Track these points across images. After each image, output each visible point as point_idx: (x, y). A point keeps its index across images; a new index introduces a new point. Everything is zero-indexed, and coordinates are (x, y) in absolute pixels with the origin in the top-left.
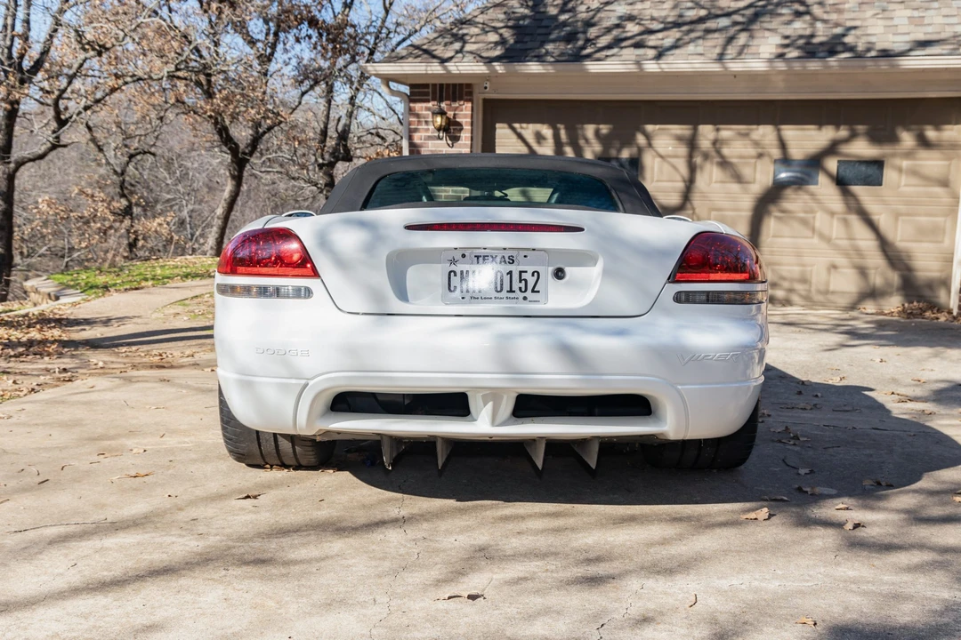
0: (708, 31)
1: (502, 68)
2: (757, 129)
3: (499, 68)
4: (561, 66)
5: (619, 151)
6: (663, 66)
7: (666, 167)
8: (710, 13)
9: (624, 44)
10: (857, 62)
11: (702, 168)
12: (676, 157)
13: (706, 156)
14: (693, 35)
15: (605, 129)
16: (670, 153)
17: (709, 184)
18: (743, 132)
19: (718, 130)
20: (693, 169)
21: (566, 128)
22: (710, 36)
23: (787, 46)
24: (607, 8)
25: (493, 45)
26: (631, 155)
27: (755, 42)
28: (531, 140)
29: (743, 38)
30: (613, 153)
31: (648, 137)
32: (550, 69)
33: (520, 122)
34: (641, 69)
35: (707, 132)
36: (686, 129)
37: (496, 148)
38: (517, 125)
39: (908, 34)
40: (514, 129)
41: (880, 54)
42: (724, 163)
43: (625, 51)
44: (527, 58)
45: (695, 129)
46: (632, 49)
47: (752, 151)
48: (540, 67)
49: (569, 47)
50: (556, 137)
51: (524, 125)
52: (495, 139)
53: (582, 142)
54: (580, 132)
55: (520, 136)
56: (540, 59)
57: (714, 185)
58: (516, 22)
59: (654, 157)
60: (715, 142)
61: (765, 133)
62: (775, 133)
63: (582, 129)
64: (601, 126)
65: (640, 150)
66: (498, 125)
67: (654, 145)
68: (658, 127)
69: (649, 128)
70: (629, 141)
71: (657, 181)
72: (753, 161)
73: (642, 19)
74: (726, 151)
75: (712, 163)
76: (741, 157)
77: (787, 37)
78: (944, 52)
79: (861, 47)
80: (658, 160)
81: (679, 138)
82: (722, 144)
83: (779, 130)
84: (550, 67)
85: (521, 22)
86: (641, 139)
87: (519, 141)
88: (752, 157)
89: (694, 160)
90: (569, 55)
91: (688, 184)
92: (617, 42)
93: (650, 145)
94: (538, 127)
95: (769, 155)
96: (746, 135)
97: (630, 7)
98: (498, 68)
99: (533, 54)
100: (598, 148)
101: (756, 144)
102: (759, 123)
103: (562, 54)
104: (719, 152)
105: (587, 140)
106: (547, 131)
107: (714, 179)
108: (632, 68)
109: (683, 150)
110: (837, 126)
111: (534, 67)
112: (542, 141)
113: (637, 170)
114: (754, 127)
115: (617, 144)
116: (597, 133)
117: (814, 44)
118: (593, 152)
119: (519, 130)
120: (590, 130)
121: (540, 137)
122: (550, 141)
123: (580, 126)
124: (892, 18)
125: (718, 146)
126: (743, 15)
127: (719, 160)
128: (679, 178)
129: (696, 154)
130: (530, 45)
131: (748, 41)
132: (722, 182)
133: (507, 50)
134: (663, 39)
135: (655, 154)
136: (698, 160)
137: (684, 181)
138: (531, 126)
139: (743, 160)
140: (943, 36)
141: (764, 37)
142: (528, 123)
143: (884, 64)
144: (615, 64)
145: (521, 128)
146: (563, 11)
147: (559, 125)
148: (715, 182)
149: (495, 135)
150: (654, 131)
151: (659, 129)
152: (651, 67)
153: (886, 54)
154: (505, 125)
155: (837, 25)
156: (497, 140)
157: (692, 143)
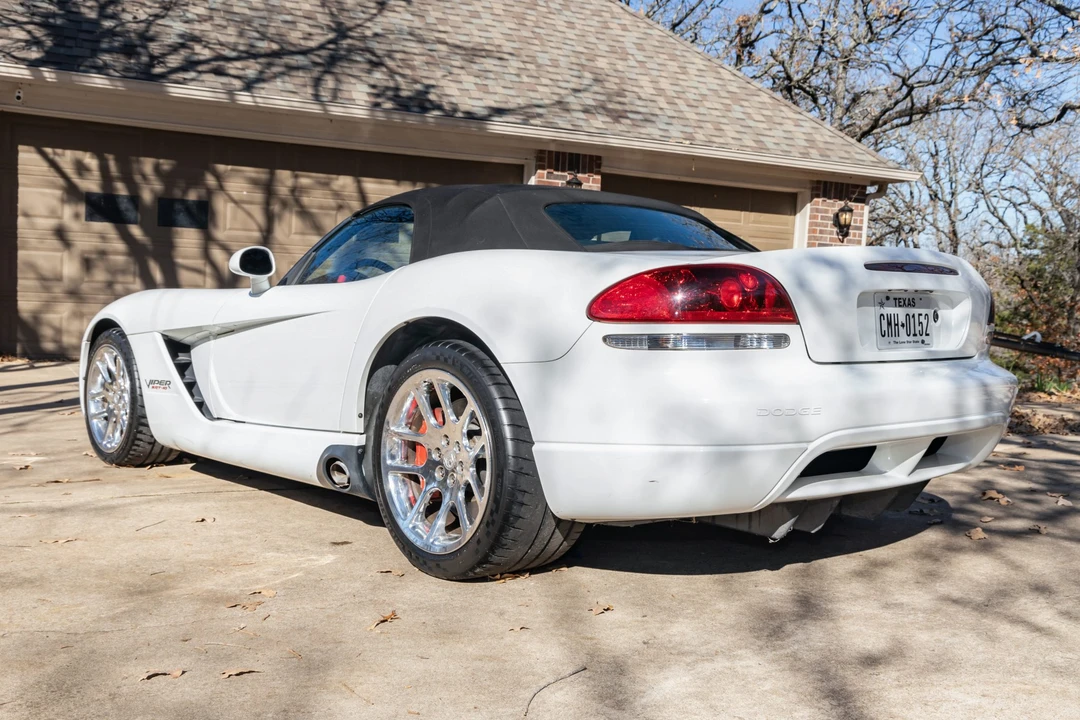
0: (290, 68)
1: (53, 75)
2: (337, 179)
3: (49, 74)
4: (135, 84)
5: (185, 192)
6: (258, 100)
7: (241, 214)
8: (282, 49)
9: (200, 68)
10: (449, 121)
11: (280, 217)
12: (251, 203)
13: (284, 204)
14: (275, 69)
15: (166, 165)
16: (245, 198)
17: (289, 236)
18: (323, 181)
19: (296, 177)
20: (270, 218)
21: (117, 160)
22: (294, 73)
23: (378, 95)
24: (160, 22)
25: (23, 44)
26: (199, 197)
27: (344, 87)
28: (69, 170)
29: (329, 82)
30: (177, 193)
31: (218, 177)
32: (120, 86)
33: (53, 146)
34: (233, 100)
35: (285, 177)
36: (263, 173)
37: (19, 176)
38: (49, 150)
39: (481, 99)
40: (45, 156)
41: (466, 116)
42: (304, 213)
43: (205, 77)
44: (81, 68)
45: (272, 174)
46: (213, 75)
47: (332, 202)
48: (107, 82)
49: (132, 61)
50: (104, 169)
51: (59, 151)
52: (17, 164)
53: (138, 178)
54: (135, 166)
55: (53, 164)
56: (101, 69)
57: (293, 237)
58: (43, 19)
59: (226, 202)
60: (294, 190)
61: (345, 183)
62: (355, 185)
63: (138, 162)
64: (161, 161)
65: (210, 192)
66: (20, 147)
67: (227, 188)
68: (230, 167)
69: (221, 167)
70: (197, 181)
71: (230, 229)
72: (334, 212)
73: (209, 43)
74: (305, 200)
75: (291, 212)
76: (321, 207)
77: (374, 87)
78: (518, 121)
79: (447, 107)
80: (230, 205)
81: (254, 182)
82: (301, 192)
83: (359, 182)
84: (119, 83)
85: (51, 20)
86: (211, 181)
87: (52, 170)
88: (332, 209)
89: (272, 207)
90: (136, 72)
91: (265, 234)
92: (190, 65)
93: (221, 188)
94: (79, 154)
95: (349, 208)
96: (326, 185)
97: (187, 25)
98: (47, 75)
99: (87, 64)
100: (158, 186)
101: (337, 195)
102: (340, 173)
103: (127, 69)
104: (298, 202)
105: (144, 177)
106: (91, 161)
107: (293, 231)
108: (223, 97)
109: (259, 196)
110: (414, 181)
111: (98, 81)
112: (86, 174)
113: (206, 216)
114: (334, 176)
115: (182, 184)
116: (157, 169)
117: (403, 97)
118: (153, 191)
119: (51, 156)
120: (148, 165)
121: (81, 168)
122: (96, 173)
123: (134, 158)
124: (461, 82)
125: (297, 194)
126: (319, 56)
127: (296, 209)
128: (255, 227)
129: (273, 201)
130: (77, 52)
131: (336, 85)
132: (303, 234)
133: (47, 52)
134: (243, 69)
135: (226, 197)
136: (276, 208)
137: (261, 230)
138: (68, 153)
139: (323, 211)
140: (511, 106)
141: (350, 83)
142: (65, 147)
143: (473, 126)
144: (200, 90)
145: (55, 154)
146: (103, 15)
147: (106, 155)
148: (296, 233)
149: (17, 159)
150: (226, 171)
151: (232, 170)
152: (245, 99)
153: (470, 116)
154: (32, 149)
155: (416, 82)
156: (19, 167)
157: (268, 189)
